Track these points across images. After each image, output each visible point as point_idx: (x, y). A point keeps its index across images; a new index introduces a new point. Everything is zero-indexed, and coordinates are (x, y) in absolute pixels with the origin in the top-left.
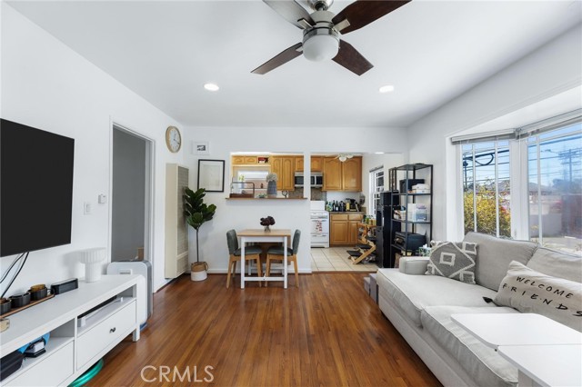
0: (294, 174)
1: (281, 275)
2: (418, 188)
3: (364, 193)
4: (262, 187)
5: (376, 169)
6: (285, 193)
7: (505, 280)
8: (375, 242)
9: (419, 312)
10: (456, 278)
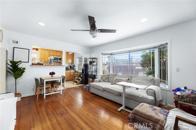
1: (60, 91)
2: (95, 64)
3: (74, 64)
5: (80, 57)
7: (114, 80)
8: (81, 78)
9: (103, 88)
10: (106, 82)
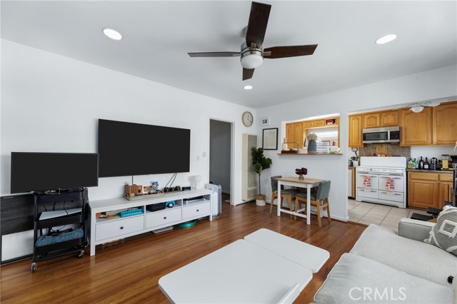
0: (362, 131)
1: (306, 213)
4: (334, 145)
6: (355, 149)
